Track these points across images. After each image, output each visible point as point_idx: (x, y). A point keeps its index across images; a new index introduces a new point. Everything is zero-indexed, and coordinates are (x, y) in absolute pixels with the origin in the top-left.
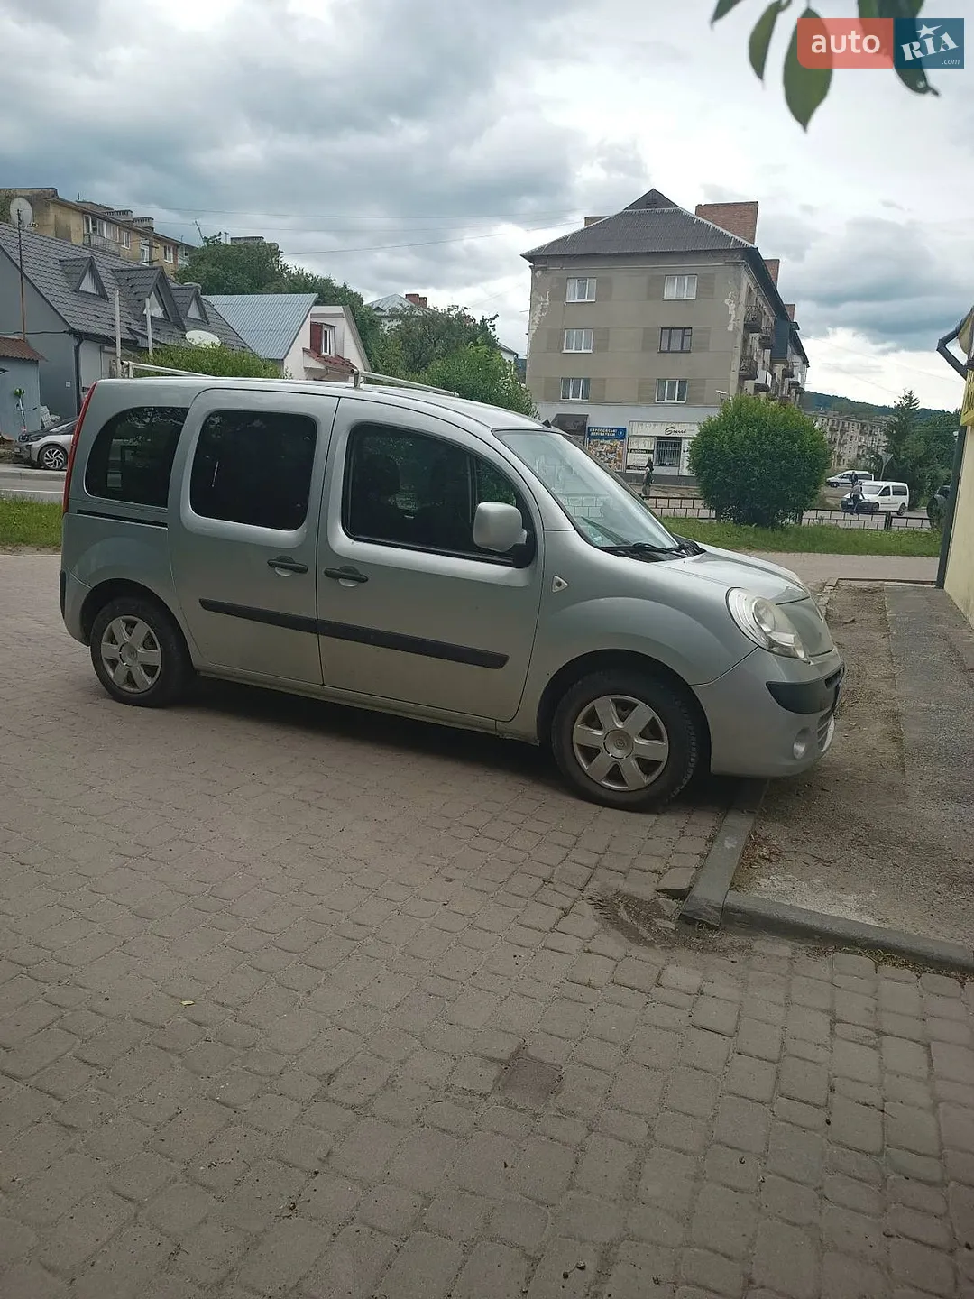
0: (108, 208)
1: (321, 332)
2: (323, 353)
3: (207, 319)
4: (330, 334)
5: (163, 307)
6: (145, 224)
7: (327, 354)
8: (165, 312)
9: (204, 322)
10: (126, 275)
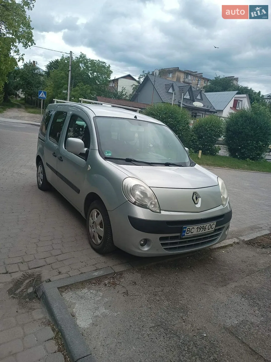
0: (192, 71)
1: (237, 102)
2: (237, 108)
3: (202, 99)
4: (240, 103)
5: (190, 96)
6: (201, 75)
7: (238, 109)
8: (190, 97)
9: (201, 100)
10: (182, 88)
